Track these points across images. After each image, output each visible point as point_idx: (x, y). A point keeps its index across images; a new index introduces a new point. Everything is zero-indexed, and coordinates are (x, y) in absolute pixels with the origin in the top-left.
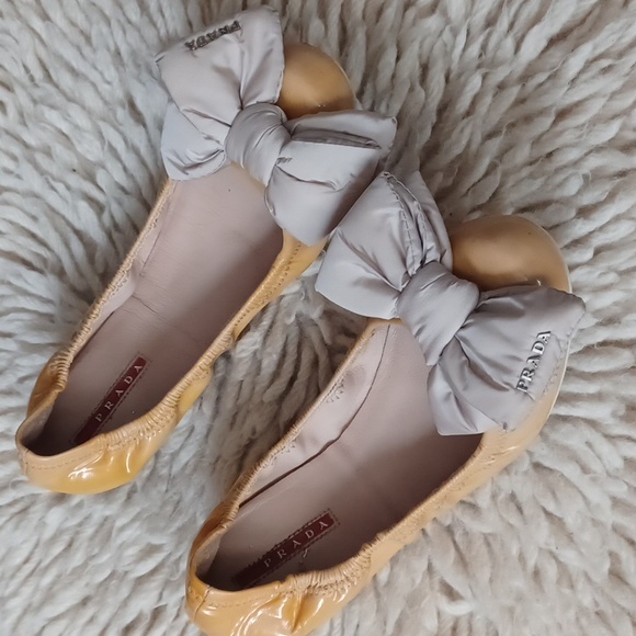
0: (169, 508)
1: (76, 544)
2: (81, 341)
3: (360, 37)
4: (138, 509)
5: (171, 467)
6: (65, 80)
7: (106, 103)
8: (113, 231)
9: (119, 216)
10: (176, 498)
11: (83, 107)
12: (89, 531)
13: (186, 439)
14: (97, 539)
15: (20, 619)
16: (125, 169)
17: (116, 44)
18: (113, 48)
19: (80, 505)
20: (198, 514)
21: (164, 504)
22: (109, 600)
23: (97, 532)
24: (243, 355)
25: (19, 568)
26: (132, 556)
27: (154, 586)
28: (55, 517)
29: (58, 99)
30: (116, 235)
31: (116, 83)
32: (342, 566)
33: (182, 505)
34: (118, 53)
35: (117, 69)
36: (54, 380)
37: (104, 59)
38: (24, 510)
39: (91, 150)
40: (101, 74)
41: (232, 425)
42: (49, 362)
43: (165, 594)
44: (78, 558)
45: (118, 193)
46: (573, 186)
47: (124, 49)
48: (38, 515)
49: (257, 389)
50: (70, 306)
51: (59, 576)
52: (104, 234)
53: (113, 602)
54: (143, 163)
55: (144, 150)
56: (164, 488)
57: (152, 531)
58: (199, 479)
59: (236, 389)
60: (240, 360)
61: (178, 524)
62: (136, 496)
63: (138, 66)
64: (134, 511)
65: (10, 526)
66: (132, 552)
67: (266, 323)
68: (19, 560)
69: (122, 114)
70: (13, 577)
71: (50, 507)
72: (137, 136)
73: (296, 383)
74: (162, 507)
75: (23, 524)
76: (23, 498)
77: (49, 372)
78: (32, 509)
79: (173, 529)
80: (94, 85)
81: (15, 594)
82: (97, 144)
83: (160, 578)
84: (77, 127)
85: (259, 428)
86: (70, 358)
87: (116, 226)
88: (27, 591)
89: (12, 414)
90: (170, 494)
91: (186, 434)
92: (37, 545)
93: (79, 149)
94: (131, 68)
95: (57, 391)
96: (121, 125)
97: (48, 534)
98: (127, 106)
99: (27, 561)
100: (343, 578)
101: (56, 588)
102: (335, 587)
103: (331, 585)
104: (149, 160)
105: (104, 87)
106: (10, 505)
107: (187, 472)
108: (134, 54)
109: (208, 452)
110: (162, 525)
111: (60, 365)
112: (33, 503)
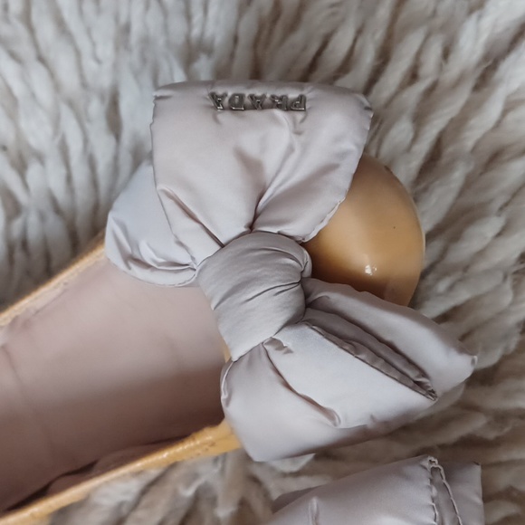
3: (458, 176)
6: (46, 30)
7: (84, 85)
9: (34, 233)
11: (52, 74)
16: (69, 179)
17: (129, 17)
18: (123, 20)
29: (25, 50)
30: (19, 255)
31: (107, 65)
34: (126, 29)
35: (117, 49)
37: (105, 29)
39: (38, 133)
40: (94, 44)
45: (45, 205)
47: (136, 28)
54: (94, 183)
55: (103, 168)
63: (144, 60)
69: (96, 109)
72: (103, 147)
80: (78, 53)
82: (49, 129)
84: (33, 96)
87: (25, 244)
93: (23, 124)
94: (135, 57)
96: (89, 120)
98: (107, 101)
104: (103, 182)
105: (90, 65)
108: (146, 41)
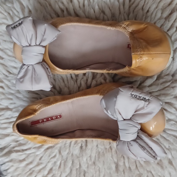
46: (159, 15)
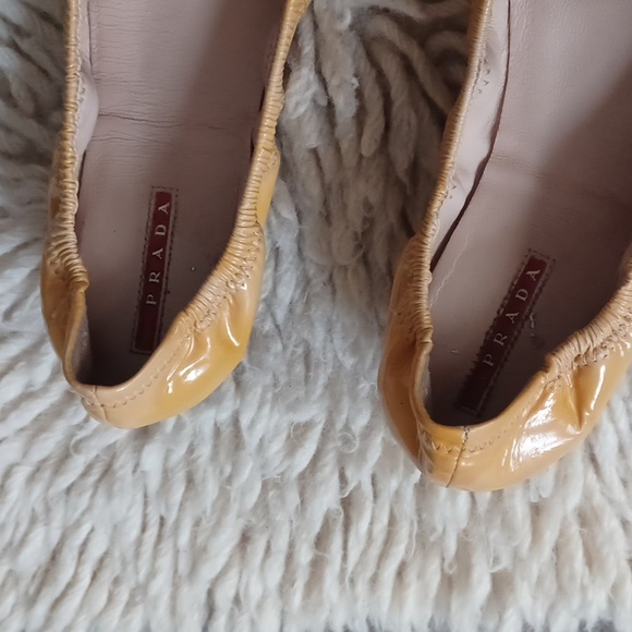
0: (299, 369)
1: (198, 477)
2: (72, 206)
4: (259, 390)
5: (273, 315)
8: (17, 40)
10: (300, 350)
12: (205, 451)
13: (276, 269)
14: (222, 456)
15: (174, 598)
19: (179, 426)
20: (340, 355)
21: (290, 364)
22: (277, 519)
23: (215, 446)
24: (302, 109)
25: (139, 542)
26: (279, 452)
27: (329, 471)
28: (152, 457)
32: (613, 305)
33: (314, 355)
36: (67, 278)
38: (108, 471)
41: (327, 218)
42: (44, 259)
43: (349, 473)
44: (211, 490)
48: (130, 467)
49: (345, 146)
50: (17, 180)
51: (197, 523)
52: (7, 49)
53: (283, 517)
56: (279, 346)
57: (292, 407)
58: (319, 311)
59: (313, 163)
60: (299, 120)
61: (322, 380)
62: (247, 376)
64: (254, 396)
65: (100, 499)
66: (276, 447)
67: (308, 48)
68: (134, 532)
70: (137, 555)
71: (139, 450)
73: (395, 109)
74: (289, 372)
75: (116, 487)
76: (98, 456)
77: (52, 272)
78: (117, 465)
79: (319, 391)
81: (152, 574)
83: (330, 460)
85: (374, 198)
86: (71, 236)
88: (165, 562)
89: (22, 364)
90: (291, 348)
91: (272, 263)
92: (146, 504)
95: (82, 290)
97: (154, 482)
99: (144, 529)
100: (621, 321)
101: (200, 540)
102: (615, 339)
103: (609, 339)
106: (85, 474)
107: (298, 310)
109: (312, 271)
110: (301, 393)
111: (62, 255)
112: (113, 457)
